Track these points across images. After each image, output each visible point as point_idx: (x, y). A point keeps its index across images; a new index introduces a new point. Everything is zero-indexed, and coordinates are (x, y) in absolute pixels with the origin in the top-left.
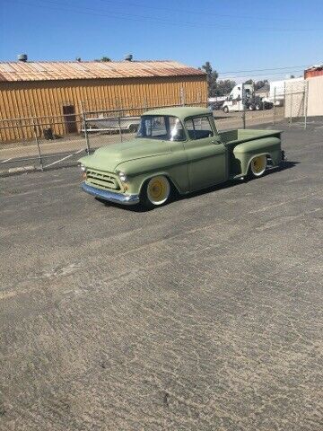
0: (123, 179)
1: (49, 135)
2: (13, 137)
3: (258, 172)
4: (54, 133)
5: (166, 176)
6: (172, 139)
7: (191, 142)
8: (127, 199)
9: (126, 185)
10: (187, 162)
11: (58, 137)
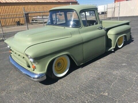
0: (32, 60)
1: (19, 24)
2: (4, 25)
3: (120, 45)
4: (20, 23)
5: (68, 55)
6: (71, 26)
7: (84, 28)
8: (36, 76)
9: (35, 65)
10: (82, 43)
11: (22, 25)
